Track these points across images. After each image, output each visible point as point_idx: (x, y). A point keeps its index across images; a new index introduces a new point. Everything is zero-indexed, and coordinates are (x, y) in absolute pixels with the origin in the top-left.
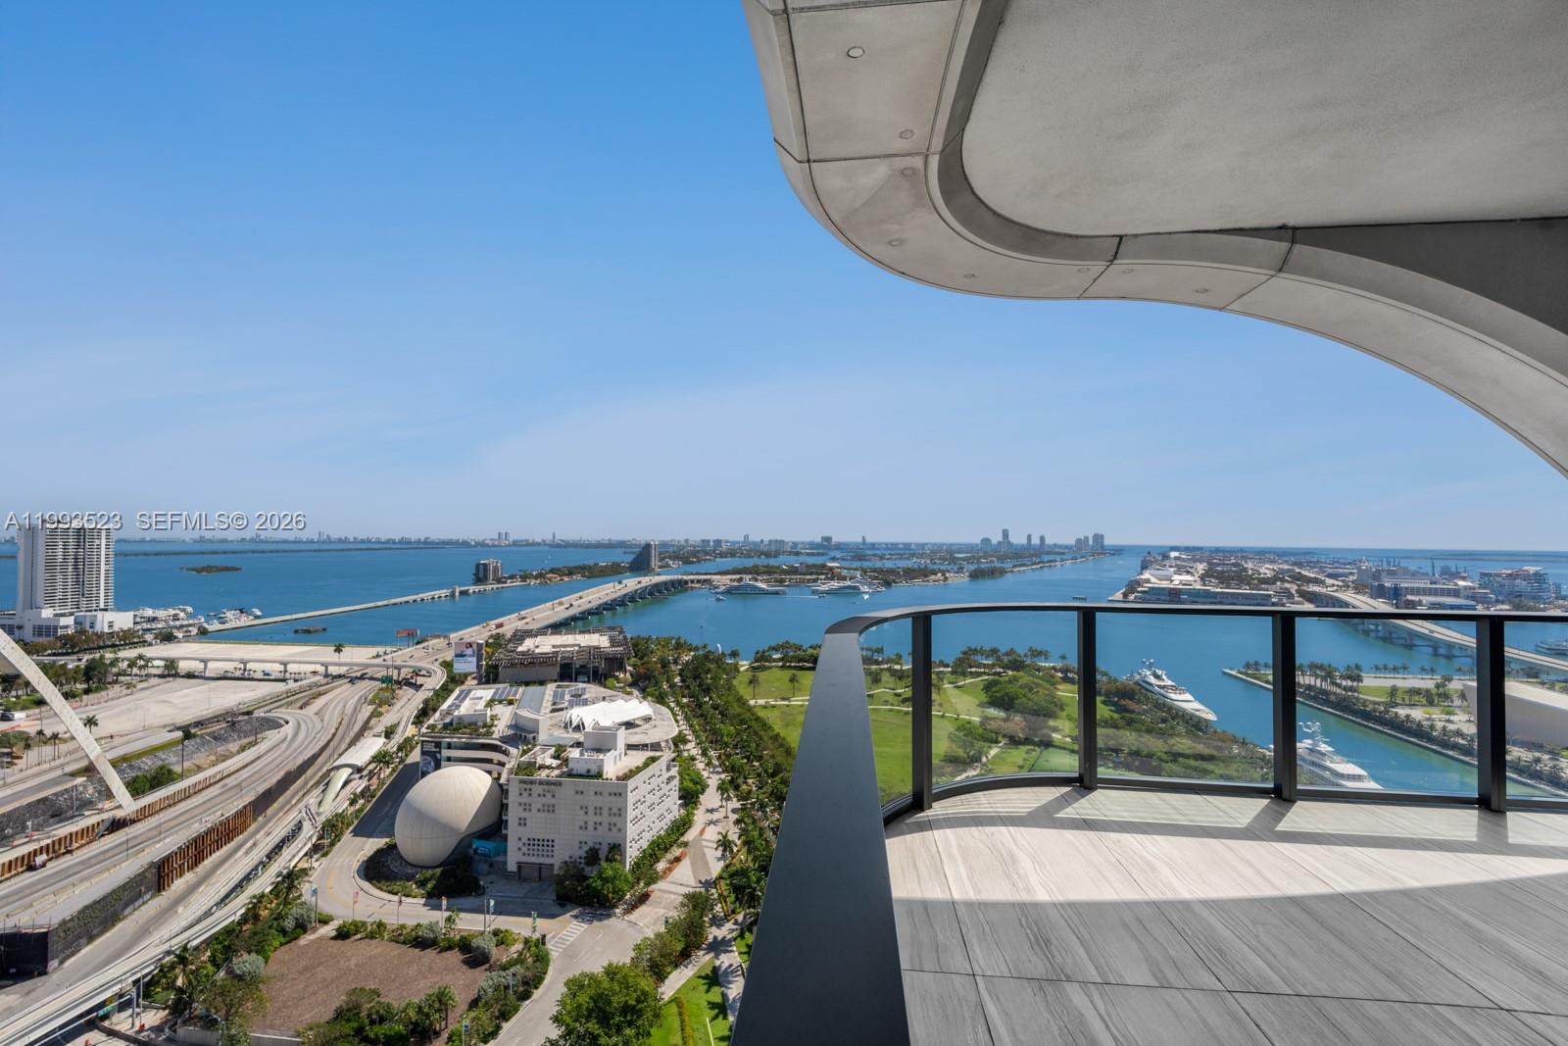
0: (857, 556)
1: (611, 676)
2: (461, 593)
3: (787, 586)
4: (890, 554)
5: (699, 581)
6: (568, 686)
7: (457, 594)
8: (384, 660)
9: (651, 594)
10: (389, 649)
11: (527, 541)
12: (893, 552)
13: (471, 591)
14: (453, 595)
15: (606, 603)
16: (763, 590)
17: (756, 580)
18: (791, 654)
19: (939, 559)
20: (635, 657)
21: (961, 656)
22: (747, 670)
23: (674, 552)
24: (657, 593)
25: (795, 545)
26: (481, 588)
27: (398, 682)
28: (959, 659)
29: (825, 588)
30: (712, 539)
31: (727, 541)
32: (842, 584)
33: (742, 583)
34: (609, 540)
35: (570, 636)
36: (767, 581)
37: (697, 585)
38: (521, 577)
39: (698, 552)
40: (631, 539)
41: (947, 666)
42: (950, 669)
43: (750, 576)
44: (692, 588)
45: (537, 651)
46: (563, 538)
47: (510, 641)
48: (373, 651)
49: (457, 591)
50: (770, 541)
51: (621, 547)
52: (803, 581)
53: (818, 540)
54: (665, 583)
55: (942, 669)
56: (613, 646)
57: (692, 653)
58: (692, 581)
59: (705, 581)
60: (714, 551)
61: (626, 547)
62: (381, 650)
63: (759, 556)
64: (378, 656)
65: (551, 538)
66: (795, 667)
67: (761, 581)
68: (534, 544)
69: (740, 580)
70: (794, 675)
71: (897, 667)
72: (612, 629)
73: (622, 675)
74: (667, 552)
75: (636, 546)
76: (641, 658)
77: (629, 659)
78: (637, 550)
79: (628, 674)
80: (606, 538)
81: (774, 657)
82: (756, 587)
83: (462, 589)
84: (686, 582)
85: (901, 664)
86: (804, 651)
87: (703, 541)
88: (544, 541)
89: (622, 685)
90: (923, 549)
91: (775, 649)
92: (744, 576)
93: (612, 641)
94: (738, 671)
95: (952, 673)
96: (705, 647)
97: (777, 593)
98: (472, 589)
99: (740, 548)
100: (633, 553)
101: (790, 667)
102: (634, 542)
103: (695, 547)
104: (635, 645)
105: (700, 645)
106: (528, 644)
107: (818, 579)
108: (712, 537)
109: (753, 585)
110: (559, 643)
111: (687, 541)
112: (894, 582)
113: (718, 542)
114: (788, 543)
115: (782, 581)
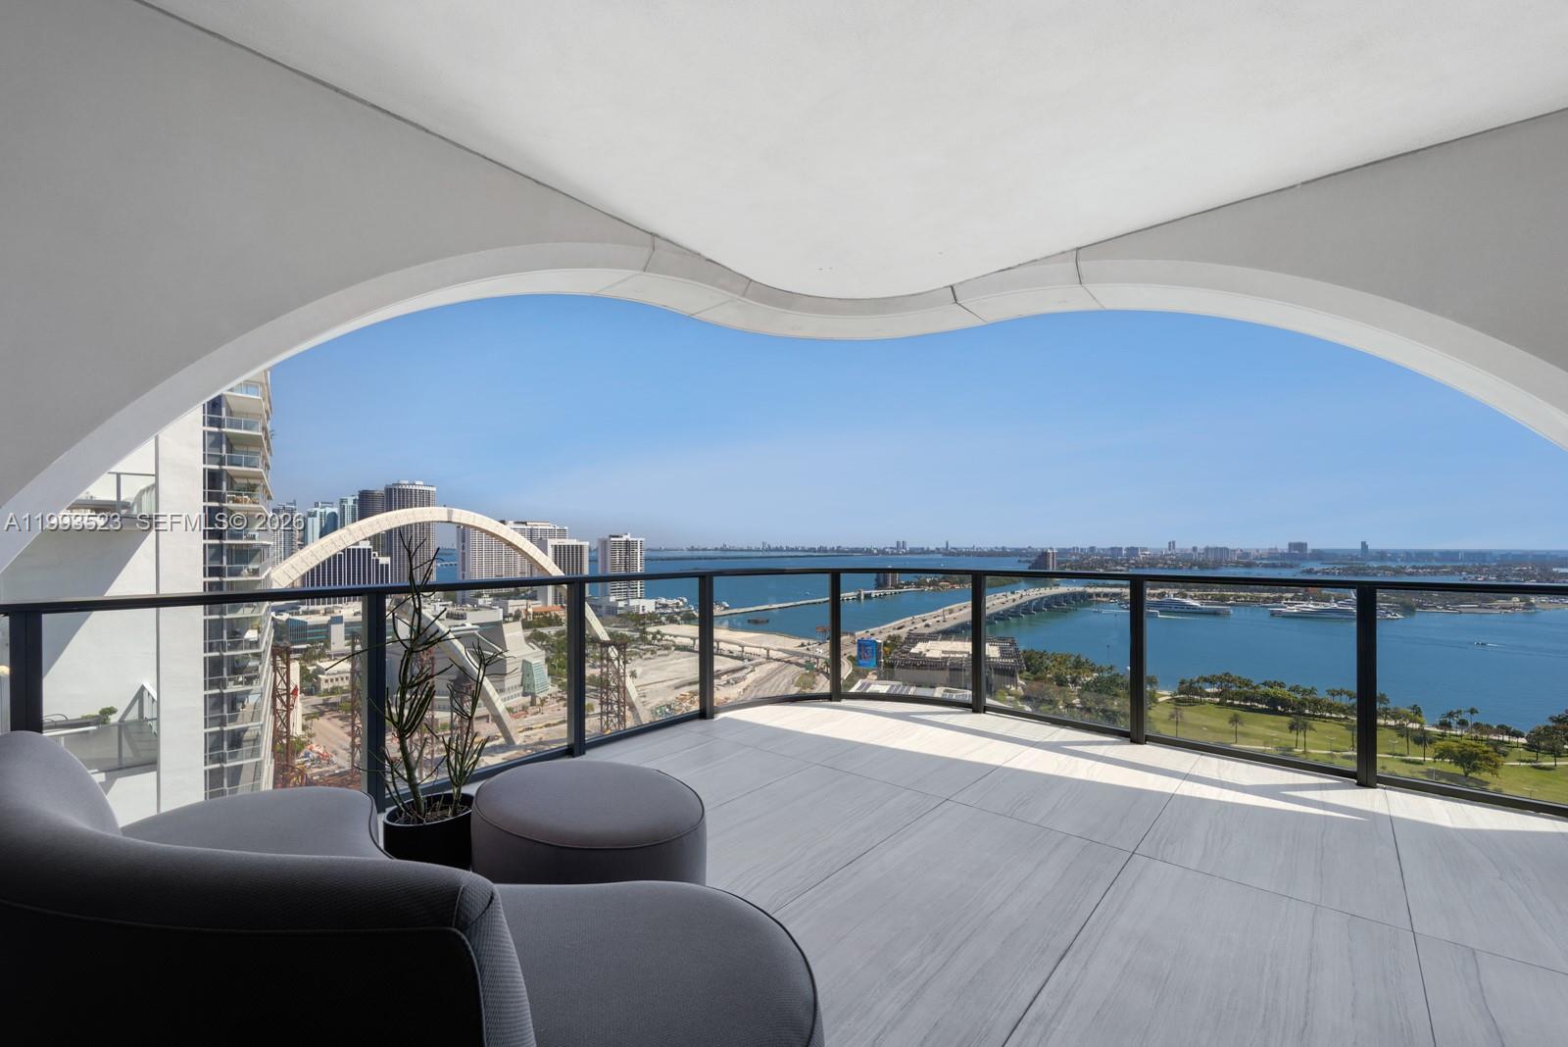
0: (1350, 568)
1: (1001, 688)
2: (866, 596)
3: (1229, 605)
4: (1414, 567)
5: (1106, 595)
6: (955, 692)
7: (862, 597)
8: (808, 649)
9: (1048, 605)
10: (811, 642)
11: (922, 549)
12: (1421, 565)
13: (873, 595)
14: (859, 596)
15: (998, 613)
16: (1195, 607)
17: (1185, 596)
18: (1234, 689)
19: (1514, 575)
20: (1028, 670)
21: (1551, 724)
22: (1168, 702)
23: (1076, 561)
24: (1053, 605)
25: (1246, 554)
26: (882, 592)
27: (817, 670)
28: (1546, 728)
29: (1294, 609)
30: (1124, 547)
31: (1145, 549)
32: (1321, 606)
33: (1163, 599)
34: (1003, 548)
35: (959, 643)
36: (1201, 598)
37: (1104, 599)
38: (915, 584)
39: (1107, 561)
40: (1027, 546)
41: (1519, 735)
42: (1523, 741)
43: (1176, 591)
44: (1098, 602)
45: (928, 655)
46: (956, 546)
47: (905, 643)
48: (799, 642)
49: (862, 593)
50: (1207, 550)
51: (1016, 555)
52: (1257, 600)
53: (1283, 547)
54: (1064, 596)
55: (1506, 738)
56: (1002, 657)
57: (1095, 675)
58: (1098, 595)
59: (1114, 595)
60: (1128, 560)
61: (1021, 556)
62: (806, 642)
63: (1190, 568)
64: (803, 645)
65: (945, 546)
66: (1239, 706)
67: (1191, 597)
68: (929, 552)
69: (1162, 595)
70: (1235, 715)
71: (1416, 726)
72: (1003, 639)
73: (1013, 689)
74: (1068, 561)
75: (1035, 554)
76: (1034, 673)
77: (1021, 672)
78: (1033, 559)
79: (1019, 688)
80: (1000, 546)
81: (1208, 690)
82: (1184, 604)
83: (867, 592)
84: (1090, 595)
85: (1422, 724)
86: (1255, 688)
87: (1112, 549)
88: (937, 549)
89: (1013, 698)
90: (1484, 561)
91: (1211, 681)
92: (1167, 591)
93: (1002, 651)
94: (1155, 701)
95: (1530, 747)
96: (1111, 668)
97: (1215, 613)
98: (874, 593)
99: (1163, 557)
100: (1030, 562)
101: (1231, 705)
102: (1030, 550)
103: (1102, 556)
104: (1028, 659)
105: (1106, 666)
106: (920, 648)
107: (1281, 598)
108: (1124, 544)
109: (1178, 602)
110: (948, 649)
111: (1092, 549)
112: (1420, 606)
113: (1133, 551)
114: (1235, 551)
115: (1222, 599)
